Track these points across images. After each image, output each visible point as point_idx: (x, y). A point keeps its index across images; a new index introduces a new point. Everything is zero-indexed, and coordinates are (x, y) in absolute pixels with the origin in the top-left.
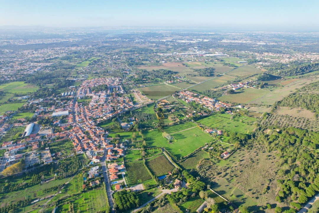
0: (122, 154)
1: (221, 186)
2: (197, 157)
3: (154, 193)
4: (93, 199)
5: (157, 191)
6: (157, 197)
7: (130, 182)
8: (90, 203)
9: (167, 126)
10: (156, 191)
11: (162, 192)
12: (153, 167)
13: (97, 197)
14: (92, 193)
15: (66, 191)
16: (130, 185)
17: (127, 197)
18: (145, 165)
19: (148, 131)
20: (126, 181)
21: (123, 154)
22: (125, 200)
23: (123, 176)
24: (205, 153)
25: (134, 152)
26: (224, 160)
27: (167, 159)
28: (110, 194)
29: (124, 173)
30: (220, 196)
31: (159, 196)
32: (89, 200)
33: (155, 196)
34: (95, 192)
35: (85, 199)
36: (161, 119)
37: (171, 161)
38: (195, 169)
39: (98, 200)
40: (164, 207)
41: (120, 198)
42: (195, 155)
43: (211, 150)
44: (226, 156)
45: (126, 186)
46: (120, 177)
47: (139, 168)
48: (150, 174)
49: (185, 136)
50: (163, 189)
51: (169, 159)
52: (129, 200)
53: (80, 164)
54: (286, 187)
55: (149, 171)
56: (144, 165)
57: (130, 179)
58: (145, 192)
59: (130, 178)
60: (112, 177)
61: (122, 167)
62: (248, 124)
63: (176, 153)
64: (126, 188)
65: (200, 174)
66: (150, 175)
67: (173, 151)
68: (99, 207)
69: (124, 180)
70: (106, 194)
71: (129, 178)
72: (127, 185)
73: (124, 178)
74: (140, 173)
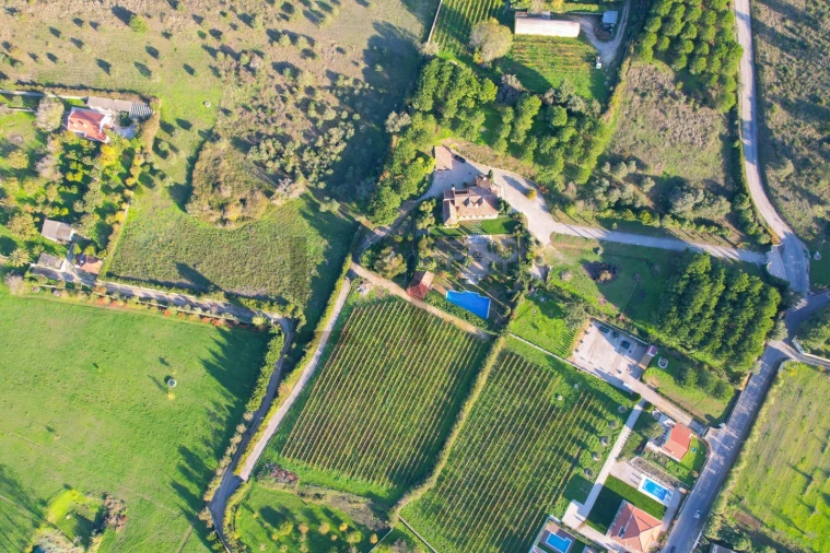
1: (380, 19)
2: (183, 258)
3: (585, 263)
4: (810, 479)
5: (562, 259)
6: (595, 233)
7: (601, 426)
10: (571, 262)
11: (555, 237)
12: (414, 421)
13: (788, 472)
14: (789, 523)
16: (613, 407)
17: (715, 325)
18: (438, 471)
20: (606, 452)
22: (732, 316)
23: (592, 498)
24: (126, 236)
28: (727, 439)
29: (572, 516)
31: (581, 231)
33: (597, 245)
34: (778, 512)
38: (303, 204)
40: (639, 153)
42: (175, 277)
45: (633, 418)
46: (608, 507)
47: (476, 481)
52: (722, 299)
55: (468, 407)
56: (440, 479)
57: (584, 446)
58: (607, 299)
59: (574, 452)
63: (215, 395)
64: (647, 405)
65: (341, 148)
66: (490, 379)
67: (196, 433)
68: (814, 407)
69: (613, 466)
71: (586, 459)
72: (626, 417)
73: (601, 480)
74: (506, 440)
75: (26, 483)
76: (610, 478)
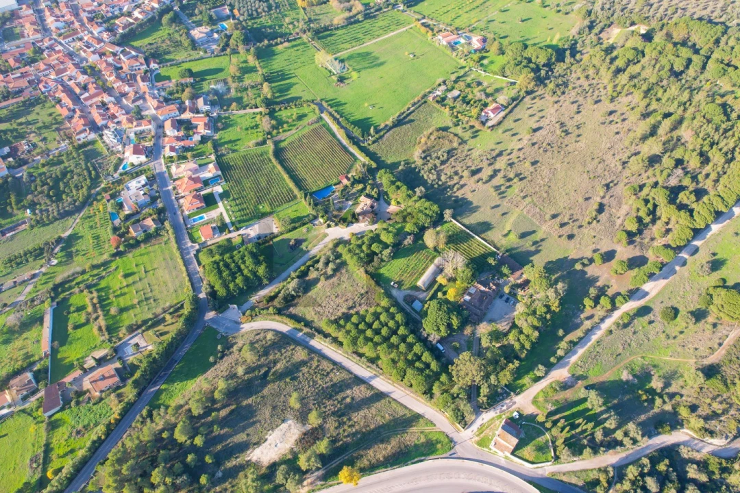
0: (206, 131)
1: (481, 210)
2: (416, 123)
3: (304, 240)
4: (146, 272)
5: (314, 233)
6: (314, 251)
7: (238, 214)
8: (139, 286)
9: (328, 30)
10: (310, 235)
11: (326, 235)
12: (296, 161)
13: (155, 266)
14: (141, 255)
15: (70, 256)
16: (240, 222)
17: (234, 262)
18: (273, 160)
19: (274, 48)
20: (227, 211)
21: (209, 132)
22: (231, 270)
23: (217, 198)
24: (438, 111)
25: (239, 120)
26: (489, 131)
27: (334, 135)
28: (189, 253)
29: (218, 189)
30: (477, 237)
31: (320, 246)
32: (136, 277)
33: (309, 249)
34: (148, 253)
35: (126, 276)
36: (308, 6)
37: (345, 141)
38: (412, 161)
39: (160, 273)
40: (334, 280)
41: (215, 266)
42: (411, 117)
43: (455, 99)
44: (494, 118)
45: (230, 225)
46: (209, 201)
47: (259, 169)
48: (291, 185)
49: (381, 60)
50: (329, 226)
51: (339, 136)
52: (240, 270)
53: (93, 173)
54: (646, 205)
55: (286, 176)
56: (270, 160)
57: (237, 205)
58: (283, 240)
59: (237, 202)
60: (188, 204)
61: (210, 171)
62: (559, 11)
63: (358, 116)
64: (230, 232)
65: (425, 177)
66: (290, 190)
67: (347, 109)
68: (165, 292)
69: (221, 210)
70: (178, 254)
71: (233, 203)
72: (233, 224)
73: (220, 204)
74: (264, 184)
75: (370, 70)
76: (218, 207)
